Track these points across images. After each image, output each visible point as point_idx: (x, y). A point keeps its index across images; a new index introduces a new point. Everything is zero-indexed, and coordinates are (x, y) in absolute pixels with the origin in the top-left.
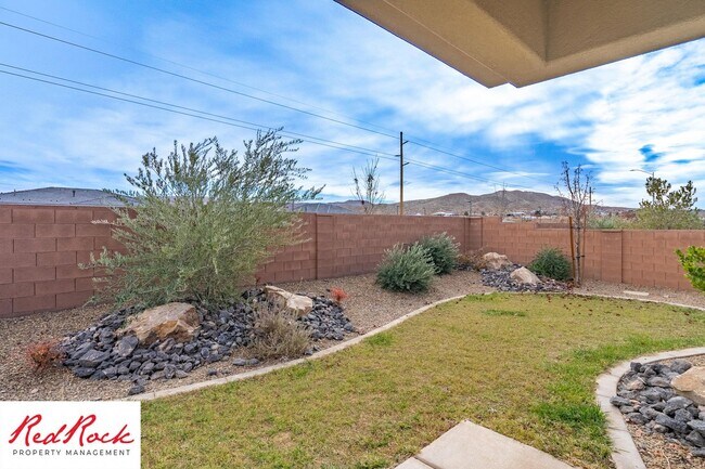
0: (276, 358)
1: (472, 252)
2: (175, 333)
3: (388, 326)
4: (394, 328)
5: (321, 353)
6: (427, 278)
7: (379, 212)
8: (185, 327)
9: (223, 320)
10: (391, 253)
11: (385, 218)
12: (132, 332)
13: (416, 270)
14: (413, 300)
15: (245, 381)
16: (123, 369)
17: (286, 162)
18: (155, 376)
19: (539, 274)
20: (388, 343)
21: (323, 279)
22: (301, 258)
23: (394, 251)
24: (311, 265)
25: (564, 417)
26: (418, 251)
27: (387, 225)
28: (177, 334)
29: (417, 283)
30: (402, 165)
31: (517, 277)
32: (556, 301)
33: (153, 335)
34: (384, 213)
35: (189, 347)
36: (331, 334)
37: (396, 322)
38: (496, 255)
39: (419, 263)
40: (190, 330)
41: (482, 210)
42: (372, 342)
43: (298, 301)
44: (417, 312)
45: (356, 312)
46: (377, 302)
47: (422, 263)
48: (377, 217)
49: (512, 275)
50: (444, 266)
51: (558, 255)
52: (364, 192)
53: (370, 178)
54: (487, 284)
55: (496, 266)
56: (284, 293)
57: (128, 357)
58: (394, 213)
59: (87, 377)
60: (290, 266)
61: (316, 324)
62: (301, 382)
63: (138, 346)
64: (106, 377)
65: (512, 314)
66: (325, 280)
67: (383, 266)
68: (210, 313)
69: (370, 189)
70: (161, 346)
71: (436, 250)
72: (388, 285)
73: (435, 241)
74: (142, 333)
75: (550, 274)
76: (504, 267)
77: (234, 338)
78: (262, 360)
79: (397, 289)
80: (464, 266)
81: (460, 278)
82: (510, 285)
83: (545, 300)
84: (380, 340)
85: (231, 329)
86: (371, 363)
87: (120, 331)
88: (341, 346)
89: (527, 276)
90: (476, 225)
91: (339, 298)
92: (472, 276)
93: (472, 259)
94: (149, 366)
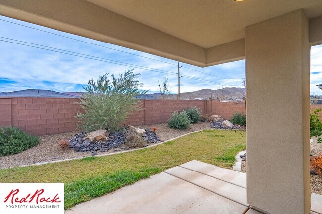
0: (135, 147)
1: (207, 114)
2: (101, 139)
3: (172, 140)
4: (175, 140)
5: (149, 146)
6: (188, 124)
7: (169, 99)
8: (105, 137)
9: (116, 136)
10: (173, 115)
11: (171, 101)
12: (88, 139)
13: (183, 121)
14: (182, 132)
15: (126, 153)
16: (88, 149)
17: (135, 81)
18: (98, 151)
19: (234, 123)
20: (172, 144)
21: (147, 124)
22: (139, 116)
23: (175, 114)
24: (143, 119)
25: (224, 159)
26: (184, 113)
27: (172, 104)
28: (102, 139)
29: (183, 126)
30: (179, 77)
31: (224, 124)
32: (238, 133)
33: (95, 139)
34: (171, 99)
35: (107, 144)
36: (152, 141)
37: (175, 139)
38: (216, 116)
39: (184, 118)
40: (106, 138)
41: (217, 97)
42: (166, 143)
43: (140, 131)
44: (183, 136)
45: (160, 135)
46: (168, 132)
47: (186, 118)
48: (168, 100)
49: (223, 123)
50: (194, 120)
51: (242, 115)
52: (162, 90)
53: (165, 85)
54: (212, 127)
55: (217, 120)
56: (135, 128)
57: (89, 146)
58: (176, 99)
59: (78, 151)
60: (135, 119)
61: (147, 138)
62: (144, 153)
63: (91, 143)
64: (84, 151)
65: (219, 136)
66: (148, 125)
67: (170, 119)
68: (111, 134)
69: (165, 89)
70: (98, 143)
71: (192, 113)
72: (172, 126)
73: (191, 110)
74: (91, 139)
75: (238, 123)
76: (220, 120)
77: (120, 141)
78: (130, 148)
79: (176, 128)
80: (204, 120)
81: (201, 125)
82: (221, 127)
83: (234, 132)
84: (169, 143)
85: (119, 138)
86: (166, 149)
87: (84, 138)
88: (156, 145)
89: (229, 124)
90: (209, 103)
91: (154, 130)
92: (206, 124)
93: (207, 117)
94: (96, 148)
